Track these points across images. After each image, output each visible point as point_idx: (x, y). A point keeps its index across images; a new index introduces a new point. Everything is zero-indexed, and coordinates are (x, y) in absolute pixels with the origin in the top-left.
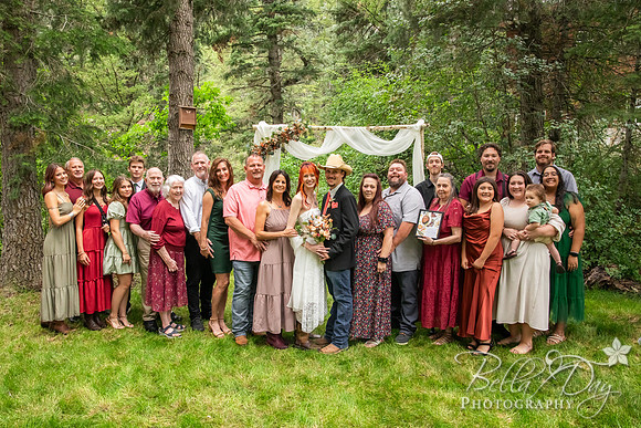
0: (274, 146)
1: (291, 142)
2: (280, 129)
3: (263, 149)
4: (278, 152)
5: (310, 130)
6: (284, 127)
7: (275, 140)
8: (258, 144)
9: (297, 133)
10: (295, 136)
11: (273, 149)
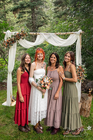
1: (21, 40)
2: (15, 34)
3: (8, 43)
7: (13, 39)
9: (23, 35)
11: (13, 43)
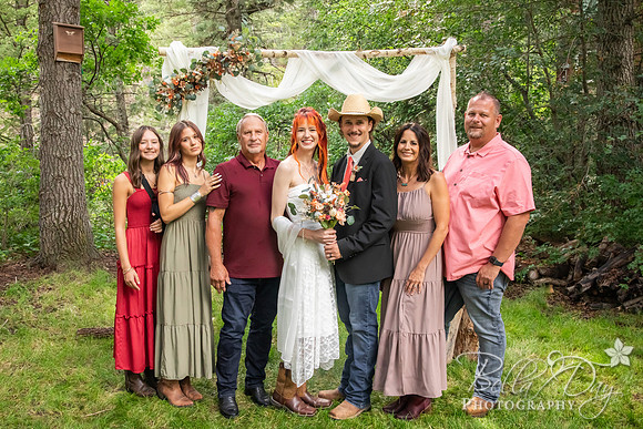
0: (197, 85)
1: (226, 77)
2: (205, 54)
3: (177, 89)
4: (204, 96)
5: (258, 58)
6: (213, 50)
7: (197, 72)
8: (168, 81)
9: (236, 61)
10: (232, 68)
11: (195, 90)
